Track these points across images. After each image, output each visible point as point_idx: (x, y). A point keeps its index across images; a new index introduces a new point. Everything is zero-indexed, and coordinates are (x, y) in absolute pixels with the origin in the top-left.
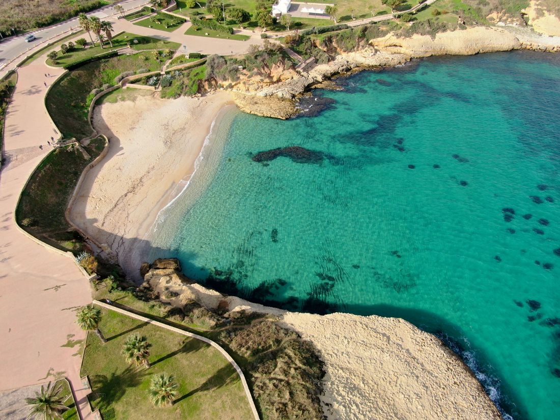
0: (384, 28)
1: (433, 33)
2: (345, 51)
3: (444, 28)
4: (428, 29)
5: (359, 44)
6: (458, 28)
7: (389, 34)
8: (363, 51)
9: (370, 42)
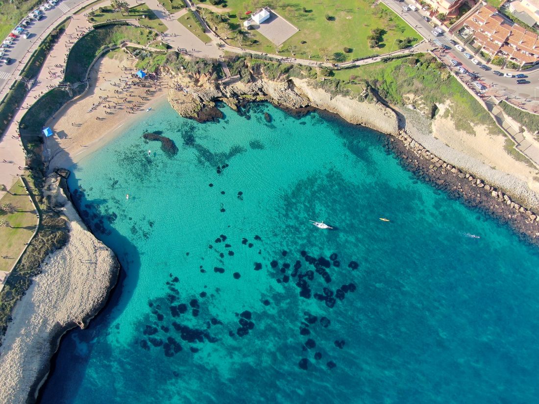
0: (304, 73)
1: (335, 94)
2: (267, 78)
3: (346, 93)
4: (333, 89)
5: (279, 77)
6: (357, 99)
7: (305, 79)
8: (280, 84)
9: (290, 79)
